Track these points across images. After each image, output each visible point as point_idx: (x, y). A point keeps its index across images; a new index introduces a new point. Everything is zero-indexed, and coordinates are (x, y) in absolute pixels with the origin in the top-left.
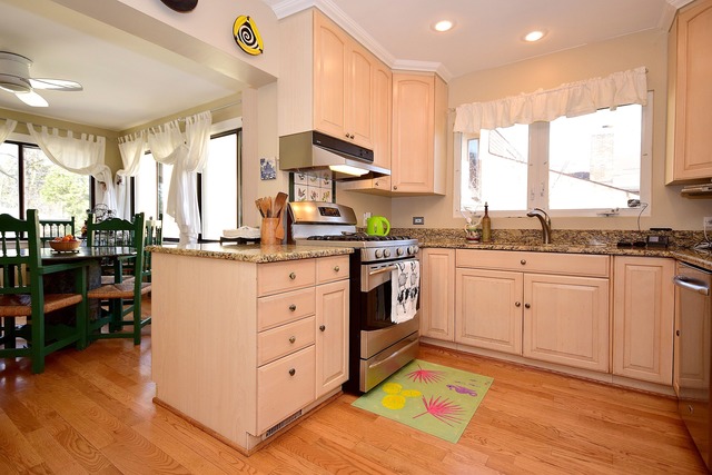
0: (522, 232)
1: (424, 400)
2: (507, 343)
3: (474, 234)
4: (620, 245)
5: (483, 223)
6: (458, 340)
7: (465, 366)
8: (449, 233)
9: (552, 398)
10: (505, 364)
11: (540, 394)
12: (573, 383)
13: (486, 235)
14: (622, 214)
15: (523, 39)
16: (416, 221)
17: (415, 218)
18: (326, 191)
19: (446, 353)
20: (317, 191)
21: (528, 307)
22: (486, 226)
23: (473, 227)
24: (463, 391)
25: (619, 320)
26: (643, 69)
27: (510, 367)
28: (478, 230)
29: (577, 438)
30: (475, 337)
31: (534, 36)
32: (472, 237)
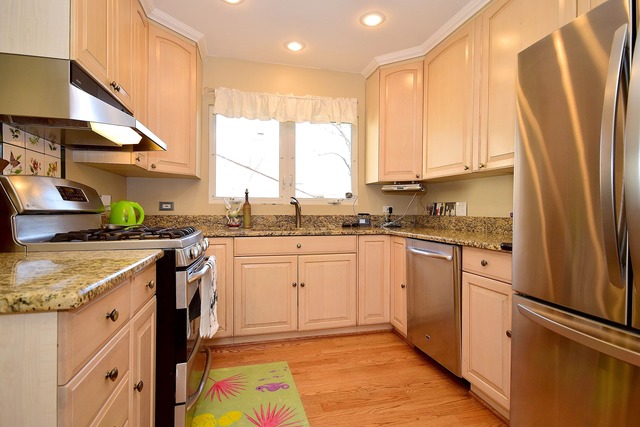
0: (277, 217)
1: (250, 419)
2: (284, 323)
3: (237, 220)
4: (345, 226)
5: (244, 209)
6: (237, 333)
7: (253, 358)
8: (207, 221)
9: (336, 361)
10: (283, 342)
11: (327, 361)
12: (337, 341)
13: (247, 222)
14: (343, 203)
15: (285, 46)
16: (164, 206)
17: (161, 204)
18: (53, 160)
19: (225, 352)
20: (39, 158)
21: (303, 285)
22: (247, 212)
23: (234, 213)
24: (274, 388)
25: (361, 284)
26: (355, 100)
27: (288, 345)
28: (239, 217)
29: (378, 389)
30: (254, 325)
31: (295, 47)
32: (234, 224)
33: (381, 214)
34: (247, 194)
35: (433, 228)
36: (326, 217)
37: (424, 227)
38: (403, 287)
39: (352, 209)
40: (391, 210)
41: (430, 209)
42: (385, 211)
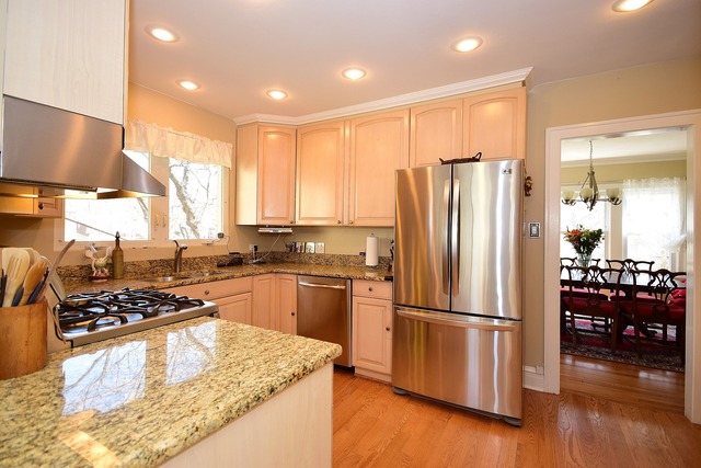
3: (106, 270)
4: (218, 266)
5: (113, 256)
22: (119, 260)
23: (102, 262)
26: (231, 145)
28: (107, 265)
31: (189, 86)
32: (103, 275)
33: (248, 252)
34: (118, 238)
35: (294, 262)
36: (201, 258)
37: (283, 262)
38: (293, 314)
39: (225, 249)
40: (256, 248)
41: (291, 247)
42: (251, 248)
